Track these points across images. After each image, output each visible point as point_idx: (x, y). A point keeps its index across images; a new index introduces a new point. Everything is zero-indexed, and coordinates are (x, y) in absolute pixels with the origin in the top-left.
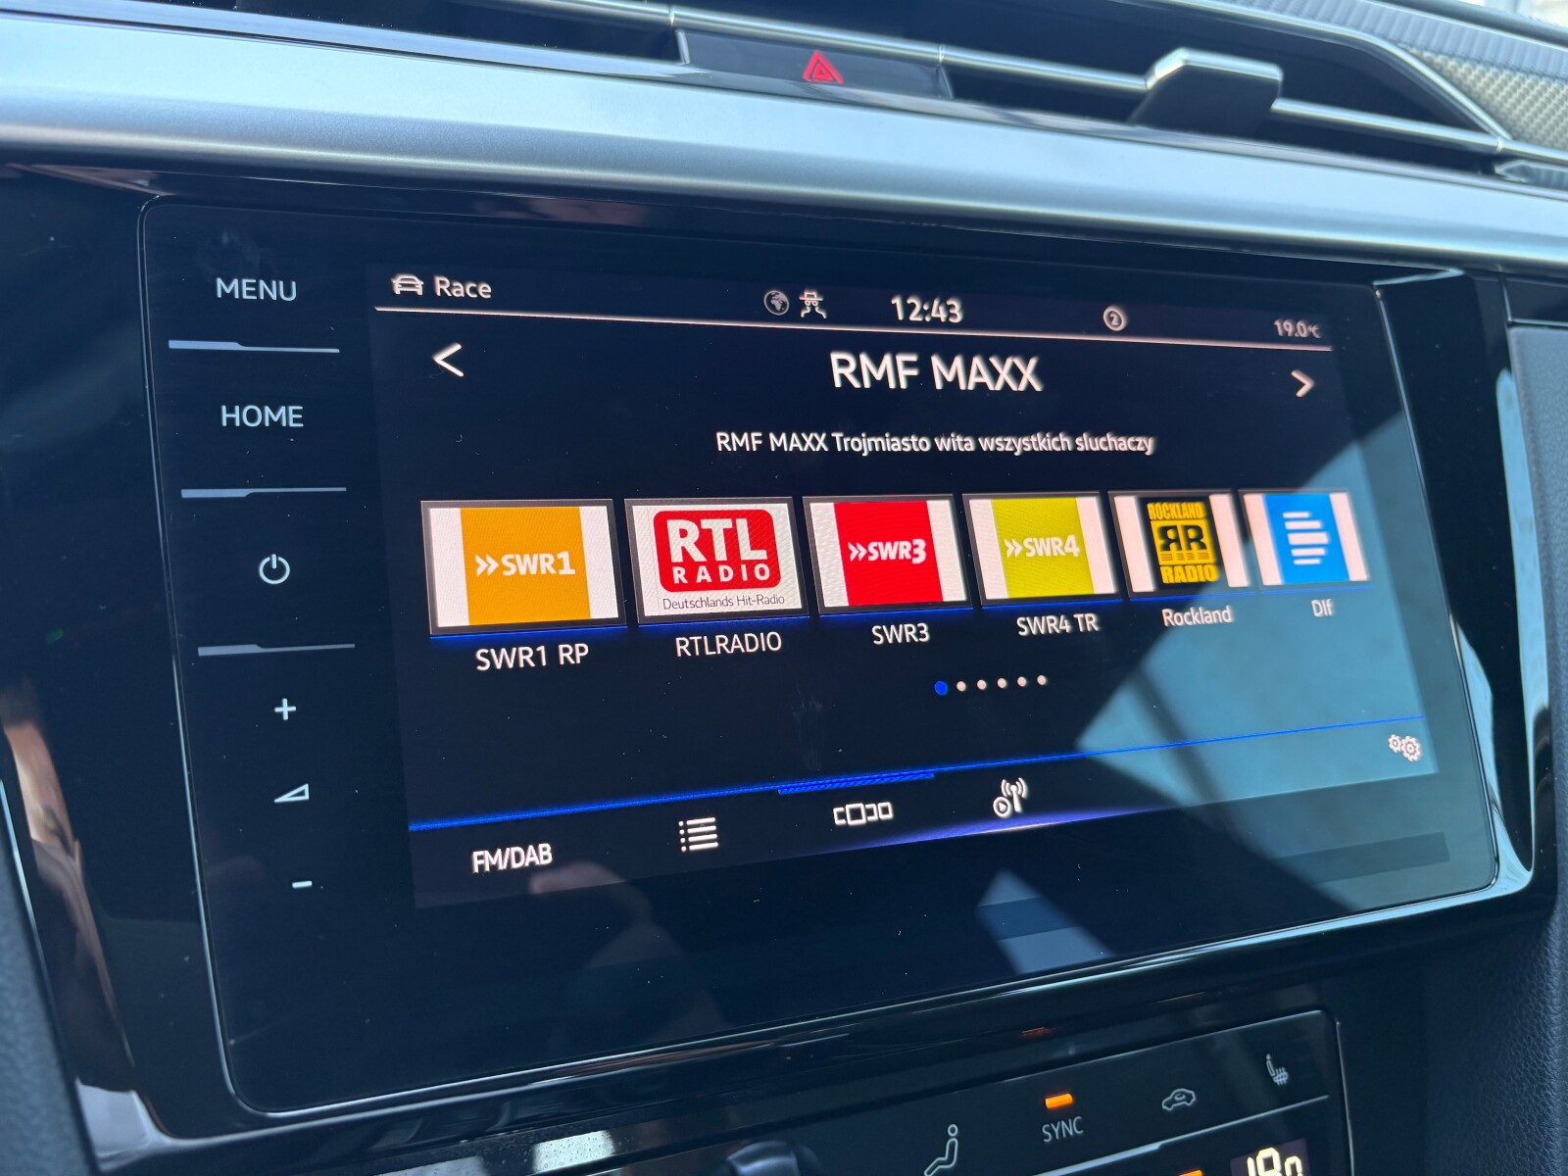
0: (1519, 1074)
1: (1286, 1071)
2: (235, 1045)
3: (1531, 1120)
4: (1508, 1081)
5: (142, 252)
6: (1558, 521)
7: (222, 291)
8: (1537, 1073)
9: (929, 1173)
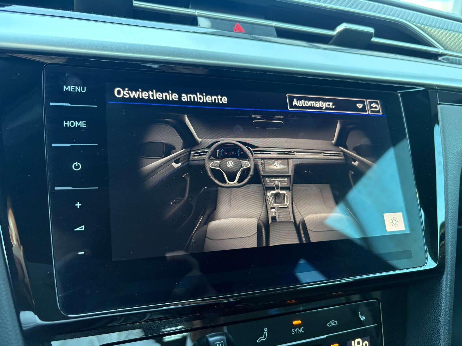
0: (433, 320)
1: (365, 317)
2: (61, 296)
3: (435, 334)
4: (429, 322)
5: (43, 78)
6: (450, 162)
7: (65, 89)
8: (437, 320)
9: (258, 341)
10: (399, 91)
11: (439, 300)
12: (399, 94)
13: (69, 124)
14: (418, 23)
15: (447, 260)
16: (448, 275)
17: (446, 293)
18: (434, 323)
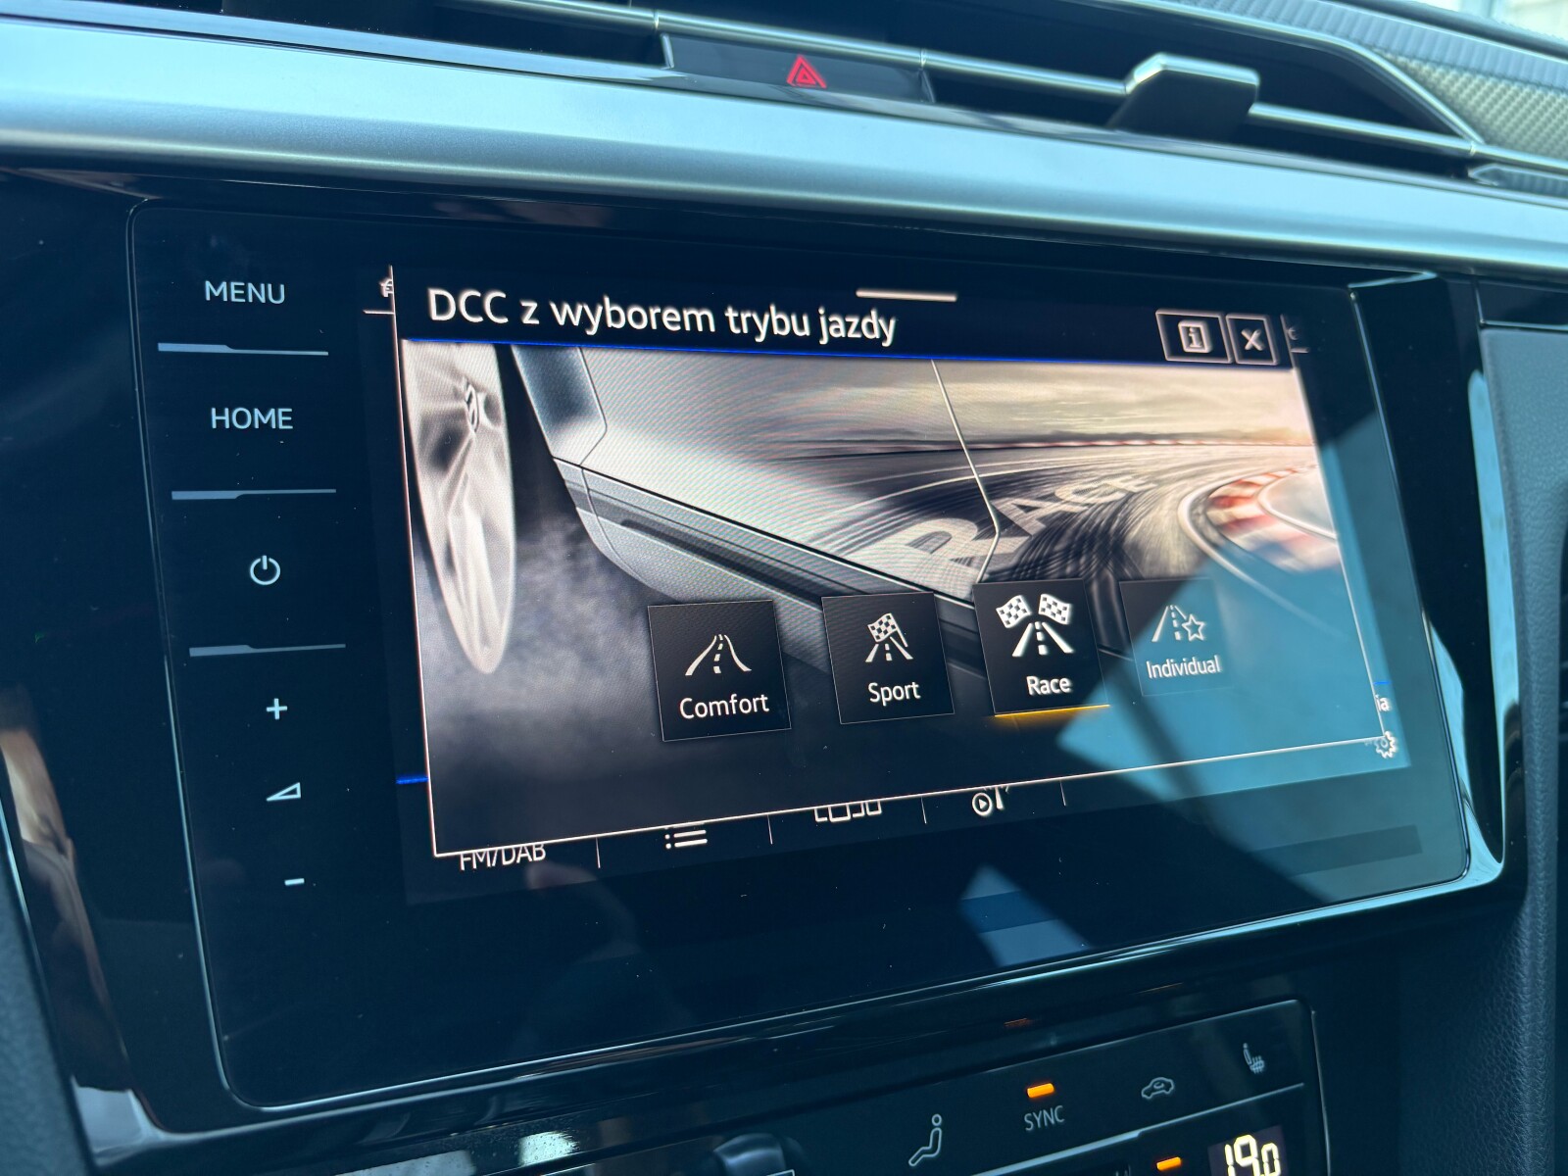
0: (1491, 1061)
1: (1263, 1059)
2: (229, 1040)
4: (1480, 1068)
5: (131, 255)
7: (211, 293)
8: (1507, 1061)
9: (913, 1162)
10: (1351, 286)
11: (1511, 994)
12: (1352, 296)
13: (229, 418)
14: (1401, 54)
15: (1534, 856)
16: (1536, 904)
17: (1534, 967)
18: (1495, 1071)
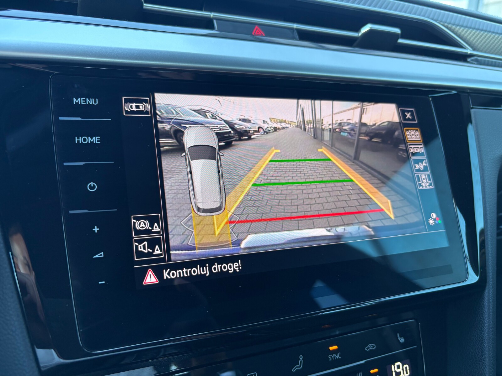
0: (476, 339)
1: (404, 338)
2: (82, 331)
3: (479, 353)
4: (472, 341)
5: (50, 90)
6: (486, 169)
7: (75, 102)
8: (481, 338)
9: (294, 370)
10: (430, 96)
11: (482, 317)
12: (430, 99)
13: (81, 140)
14: (446, 23)
15: (489, 274)
16: (489, 289)
17: (489, 309)
18: (477, 342)
